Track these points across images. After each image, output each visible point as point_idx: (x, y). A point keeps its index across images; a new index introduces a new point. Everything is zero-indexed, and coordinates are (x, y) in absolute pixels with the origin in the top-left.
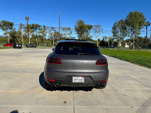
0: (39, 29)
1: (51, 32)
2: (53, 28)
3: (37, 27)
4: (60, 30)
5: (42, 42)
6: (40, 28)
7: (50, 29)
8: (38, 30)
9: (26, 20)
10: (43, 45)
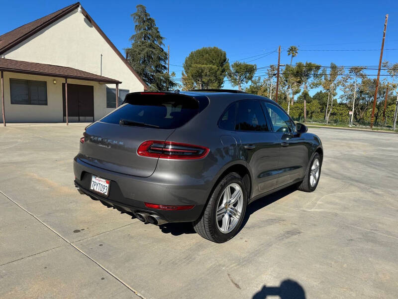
0: (316, 76)
1: (350, 82)
2: (356, 70)
3: (310, 70)
4: (382, 72)
5: (321, 111)
6: (320, 72)
7: (347, 72)
8: (311, 80)
9: (289, 54)
10: (323, 121)
